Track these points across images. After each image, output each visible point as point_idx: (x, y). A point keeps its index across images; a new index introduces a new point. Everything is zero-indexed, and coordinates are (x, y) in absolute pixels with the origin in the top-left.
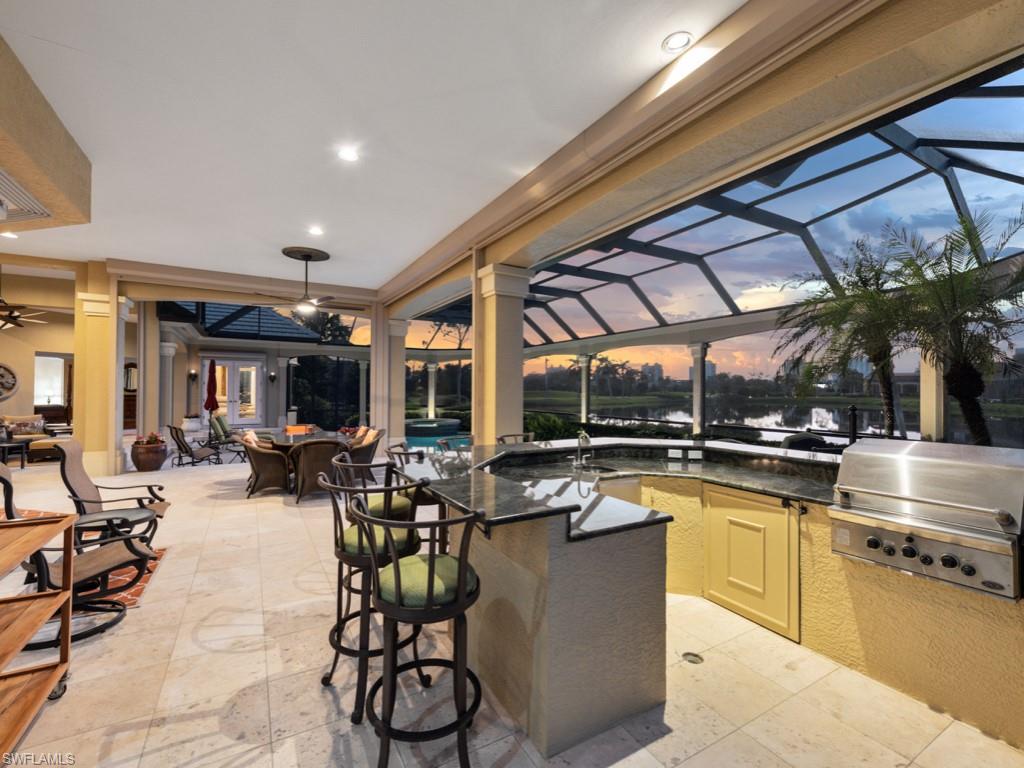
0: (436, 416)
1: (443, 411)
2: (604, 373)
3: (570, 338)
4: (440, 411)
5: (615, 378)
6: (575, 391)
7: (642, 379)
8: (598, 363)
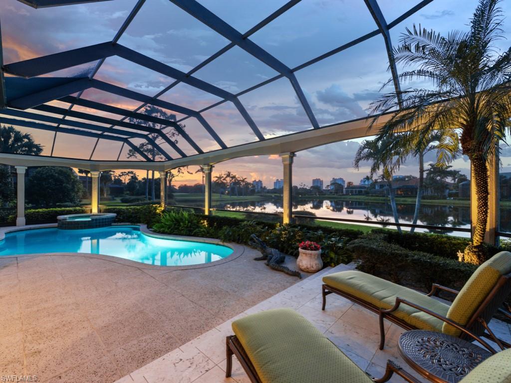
0: (99, 211)
2: (234, 184)
3: (197, 153)
4: (102, 207)
5: (240, 187)
7: (253, 187)
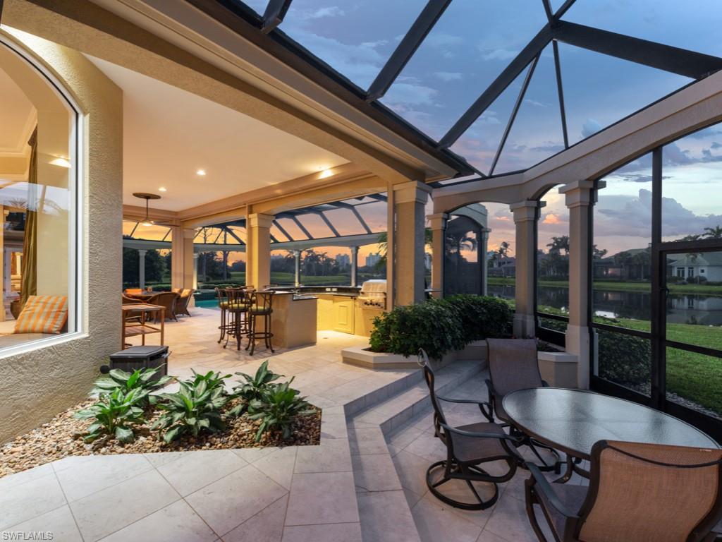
0: (198, 288)
1: (203, 285)
2: (311, 260)
3: (288, 240)
4: (201, 285)
5: (318, 263)
6: (291, 272)
7: (336, 264)
8: (307, 253)
